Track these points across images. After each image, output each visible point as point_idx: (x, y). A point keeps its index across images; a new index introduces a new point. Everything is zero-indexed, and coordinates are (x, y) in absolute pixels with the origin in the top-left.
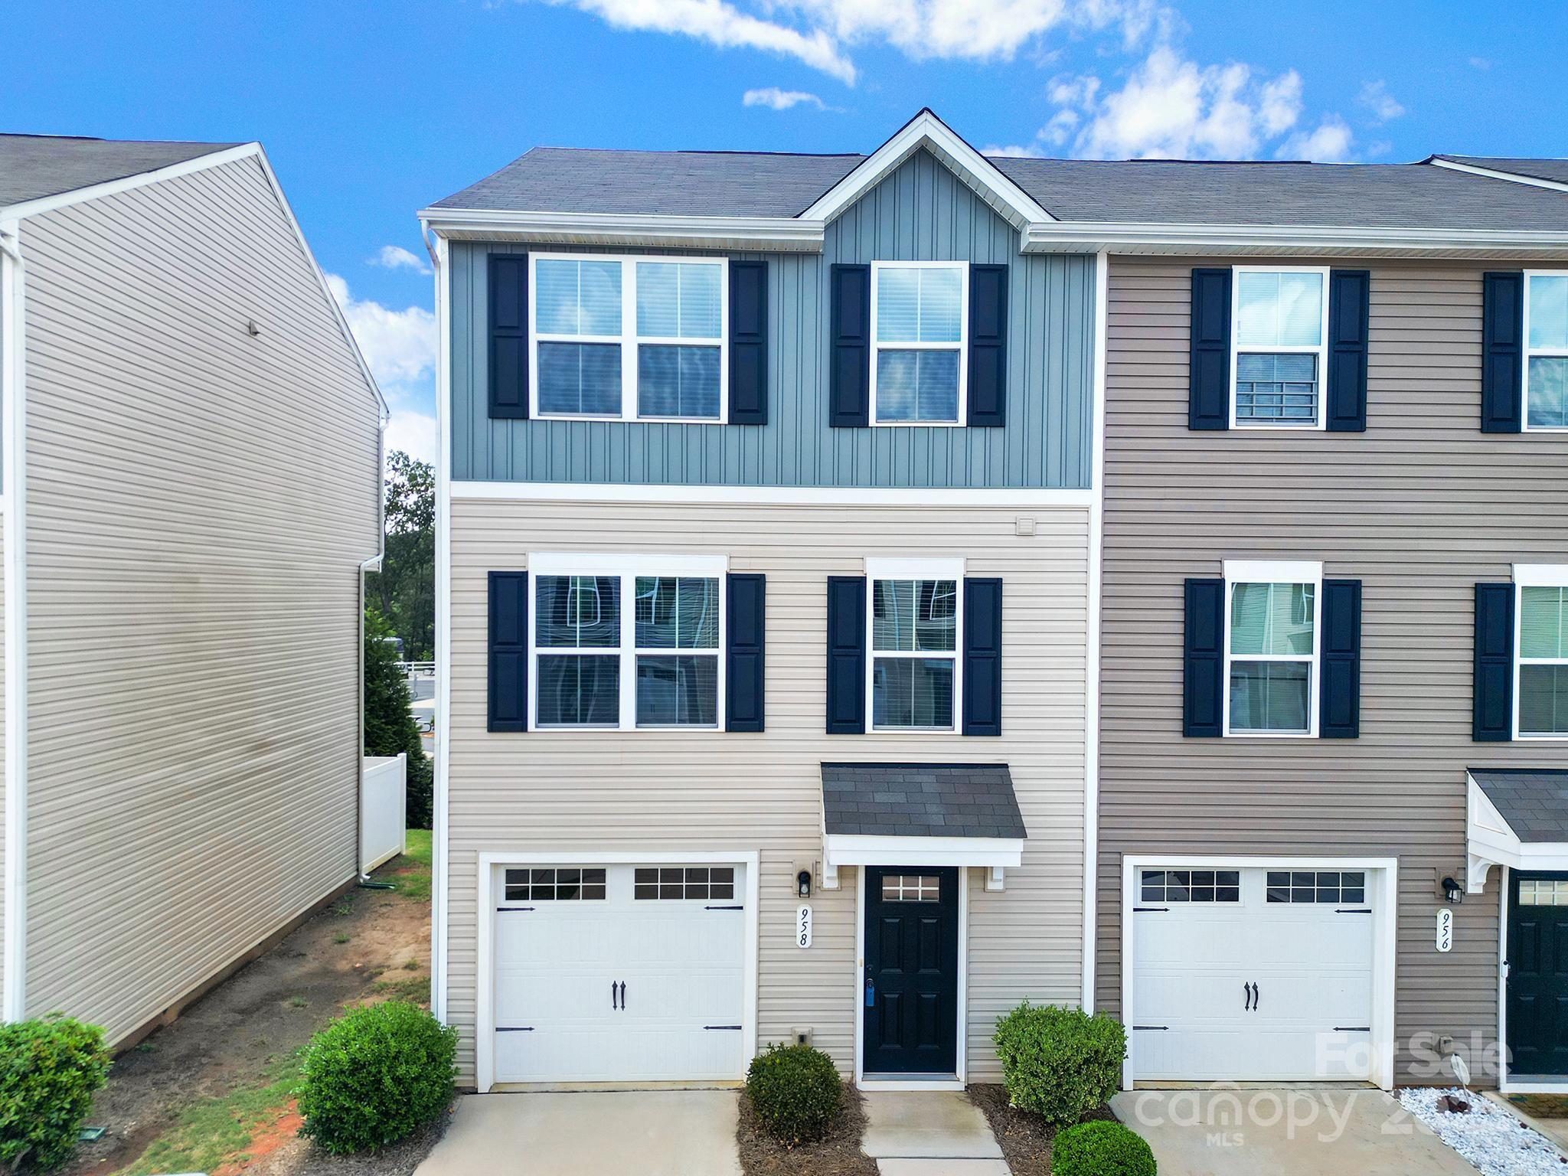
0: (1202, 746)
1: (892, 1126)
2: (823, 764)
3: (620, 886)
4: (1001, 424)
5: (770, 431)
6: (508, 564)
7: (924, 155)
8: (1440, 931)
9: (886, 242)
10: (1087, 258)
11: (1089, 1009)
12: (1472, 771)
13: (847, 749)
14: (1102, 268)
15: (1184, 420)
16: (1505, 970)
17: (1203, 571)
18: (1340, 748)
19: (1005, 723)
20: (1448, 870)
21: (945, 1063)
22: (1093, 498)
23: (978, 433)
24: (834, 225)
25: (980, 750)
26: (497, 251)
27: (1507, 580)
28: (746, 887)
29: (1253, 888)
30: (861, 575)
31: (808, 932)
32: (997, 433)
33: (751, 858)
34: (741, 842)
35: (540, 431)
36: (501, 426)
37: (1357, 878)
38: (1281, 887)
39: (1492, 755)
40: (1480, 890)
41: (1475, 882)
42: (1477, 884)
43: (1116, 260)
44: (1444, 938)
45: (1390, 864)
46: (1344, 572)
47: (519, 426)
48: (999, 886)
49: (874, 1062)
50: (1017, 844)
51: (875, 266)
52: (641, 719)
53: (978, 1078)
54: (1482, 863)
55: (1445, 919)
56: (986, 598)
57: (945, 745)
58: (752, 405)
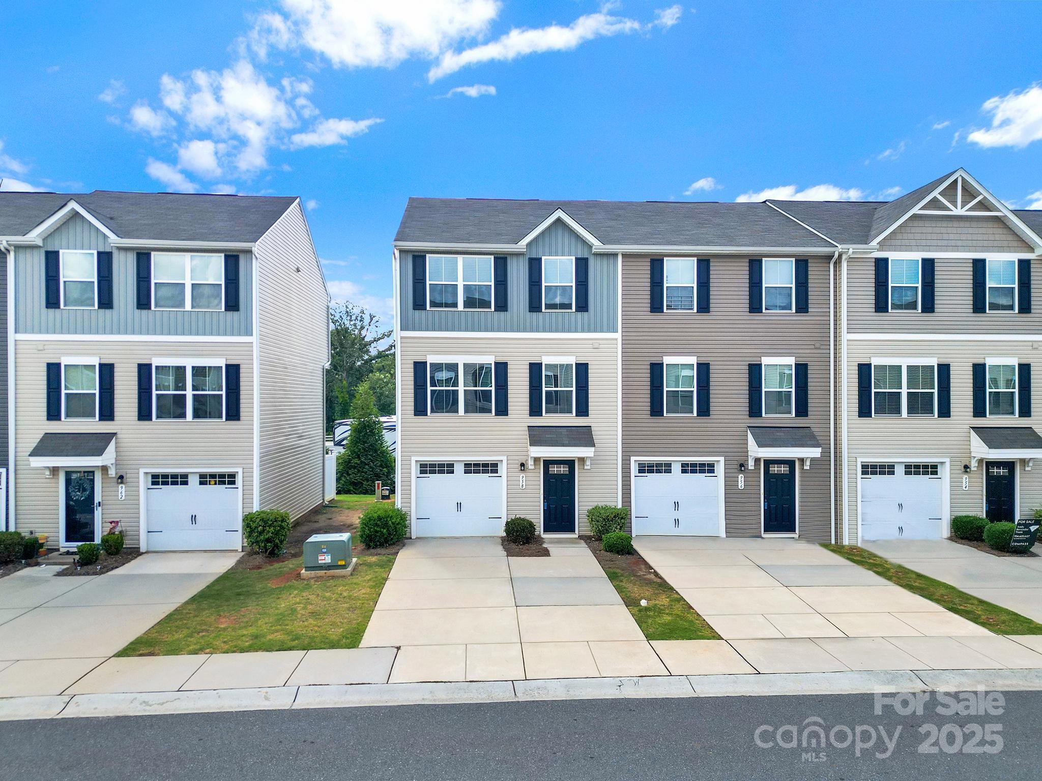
0: (657, 419)
2: (528, 426)
3: (459, 469)
4: (587, 311)
5: (508, 314)
6: (420, 359)
7: (559, 220)
8: (740, 482)
9: (547, 249)
10: (615, 255)
11: (620, 506)
12: (748, 427)
13: (537, 421)
14: (620, 258)
15: (649, 309)
17: (656, 360)
18: (704, 419)
19: (590, 412)
20: (742, 461)
21: (572, 530)
22: (618, 336)
23: (579, 314)
24: (529, 245)
25: (581, 421)
26: (416, 254)
27: (759, 363)
28: (503, 469)
29: (676, 468)
30: (540, 362)
31: (524, 484)
32: (586, 314)
33: (504, 458)
34: (501, 453)
35: (430, 314)
36: (417, 312)
37: (710, 465)
38: (687, 468)
39: (756, 422)
40: (753, 468)
42: (751, 466)
43: (624, 256)
44: (741, 484)
45: (722, 459)
46: (704, 360)
47: (423, 312)
48: (589, 467)
49: (546, 530)
50: (593, 449)
51: (543, 258)
52: (466, 411)
53: (582, 533)
54: (752, 457)
55: (741, 478)
56: (582, 369)
57: (570, 420)
58: (502, 305)
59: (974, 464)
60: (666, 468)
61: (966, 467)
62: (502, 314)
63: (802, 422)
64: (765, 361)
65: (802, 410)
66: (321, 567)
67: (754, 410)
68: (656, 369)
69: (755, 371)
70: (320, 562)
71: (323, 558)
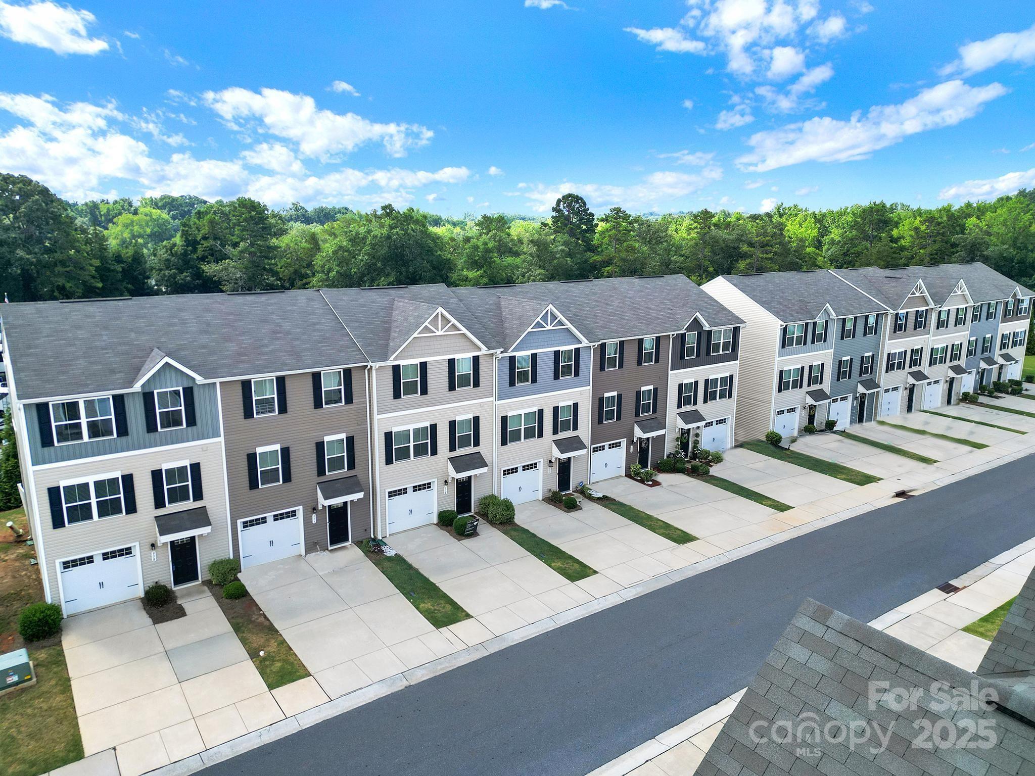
0: (254, 491)
1: (183, 597)
2: (155, 517)
3: (98, 559)
4: (196, 425)
5: (129, 438)
6: (53, 485)
7: (166, 366)
8: (313, 519)
9: (157, 385)
10: (214, 384)
11: (232, 557)
12: (318, 483)
13: (161, 512)
14: (218, 386)
15: (243, 417)
16: (328, 524)
17: (251, 451)
18: (288, 484)
19: (204, 497)
20: (314, 507)
21: (196, 578)
22: (221, 439)
23: (189, 428)
24: (142, 386)
25: (199, 504)
26: (39, 406)
27: (322, 441)
28: (136, 551)
30: (160, 468)
31: (155, 558)
32: (195, 427)
33: (137, 544)
34: (134, 540)
35: (58, 448)
36: (46, 449)
37: (295, 511)
38: (276, 518)
39: (322, 478)
40: (322, 511)
41: (320, 507)
42: (320, 510)
43: (221, 384)
44: (314, 521)
45: (301, 508)
46: (286, 445)
47: (52, 448)
48: (206, 538)
49: (176, 583)
50: (210, 527)
51: (155, 391)
52: (100, 516)
53: (204, 579)
55: (314, 517)
56: (196, 468)
57: (189, 505)
58: (124, 432)
59: (450, 480)
60: (262, 521)
61: (446, 482)
62: (124, 439)
63: (352, 473)
64: (327, 439)
65: (352, 466)
67: (321, 472)
68: (252, 458)
69: (320, 446)
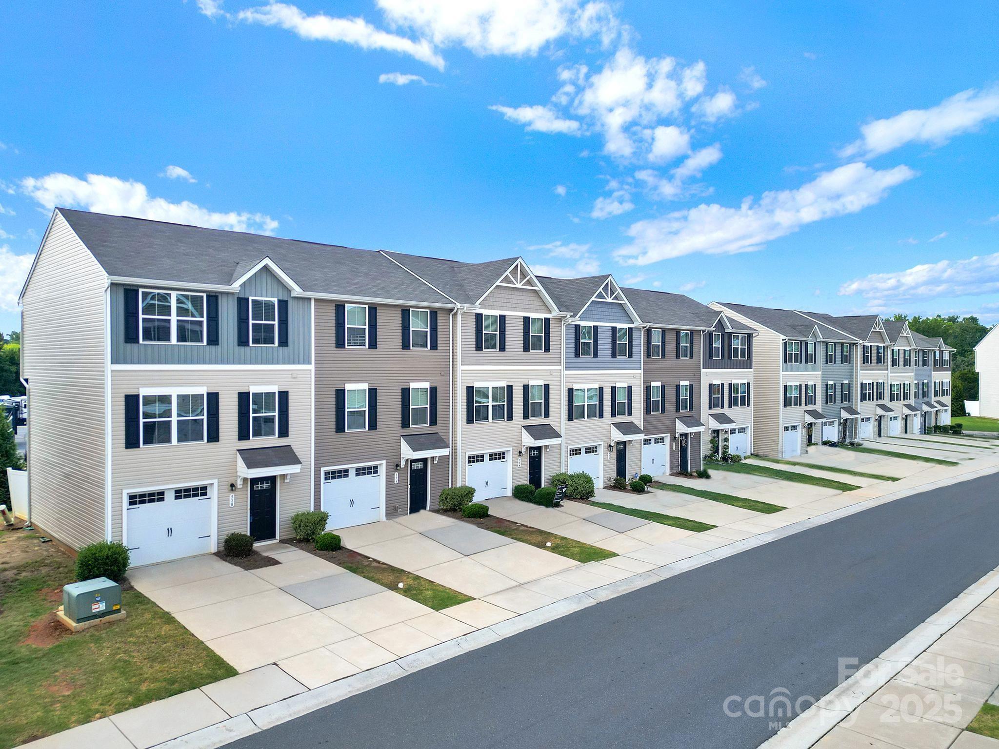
0: (340, 435)
2: (239, 449)
3: (170, 496)
4: (287, 346)
5: (219, 347)
6: (132, 392)
7: (266, 268)
8: (395, 478)
9: (253, 290)
10: (309, 299)
11: (312, 509)
12: (401, 436)
13: (245, 445)
14: (313, 302)
15: (334, 345)
17: (340, 387)
18: (373, 432)
19: (290, 433)
20: (397, 462)
21: (274, 536)
22: (312, 367)
23: (281, 348)
24: (242, 285)
26: (127, 288)
27: (408, 387)
28: (212, 492)
29: (352, 473)
30: (248, 391)
31: (233, 502)
32: (286, 348)
33: (215, 481)
34: (213, 476)
35: (143, 347)
36: (129, 345)
37: (376, 467)
38: (360, 472)
39: (406, 431)
40: (404, 467)
41: (403, 464)
43: (316, 300)
44: (396, 480)
45: (384, 462)
46: (373, 386)
47: (135, 345)
48: (288, 481)
49: (253, 538)
50: (299, 466)
51: (251, 298)
52: (179, 440)
53: (282, 538)
54: (404, 459)
55: (396, 475)
56: (284, 396)
57: (273, 441)
58: (214, 340)
59: (524, 450)
60: (344, 473)
61: (520, 453)
62: (213, 348)
63: (433, 429)
64: (412, 386)
65: (434, 422)
66: (95, 616)
67: (405, 424)
68: (340, 395)
69: (405, 393)
70: (93, 611)
71: (97, 606)
